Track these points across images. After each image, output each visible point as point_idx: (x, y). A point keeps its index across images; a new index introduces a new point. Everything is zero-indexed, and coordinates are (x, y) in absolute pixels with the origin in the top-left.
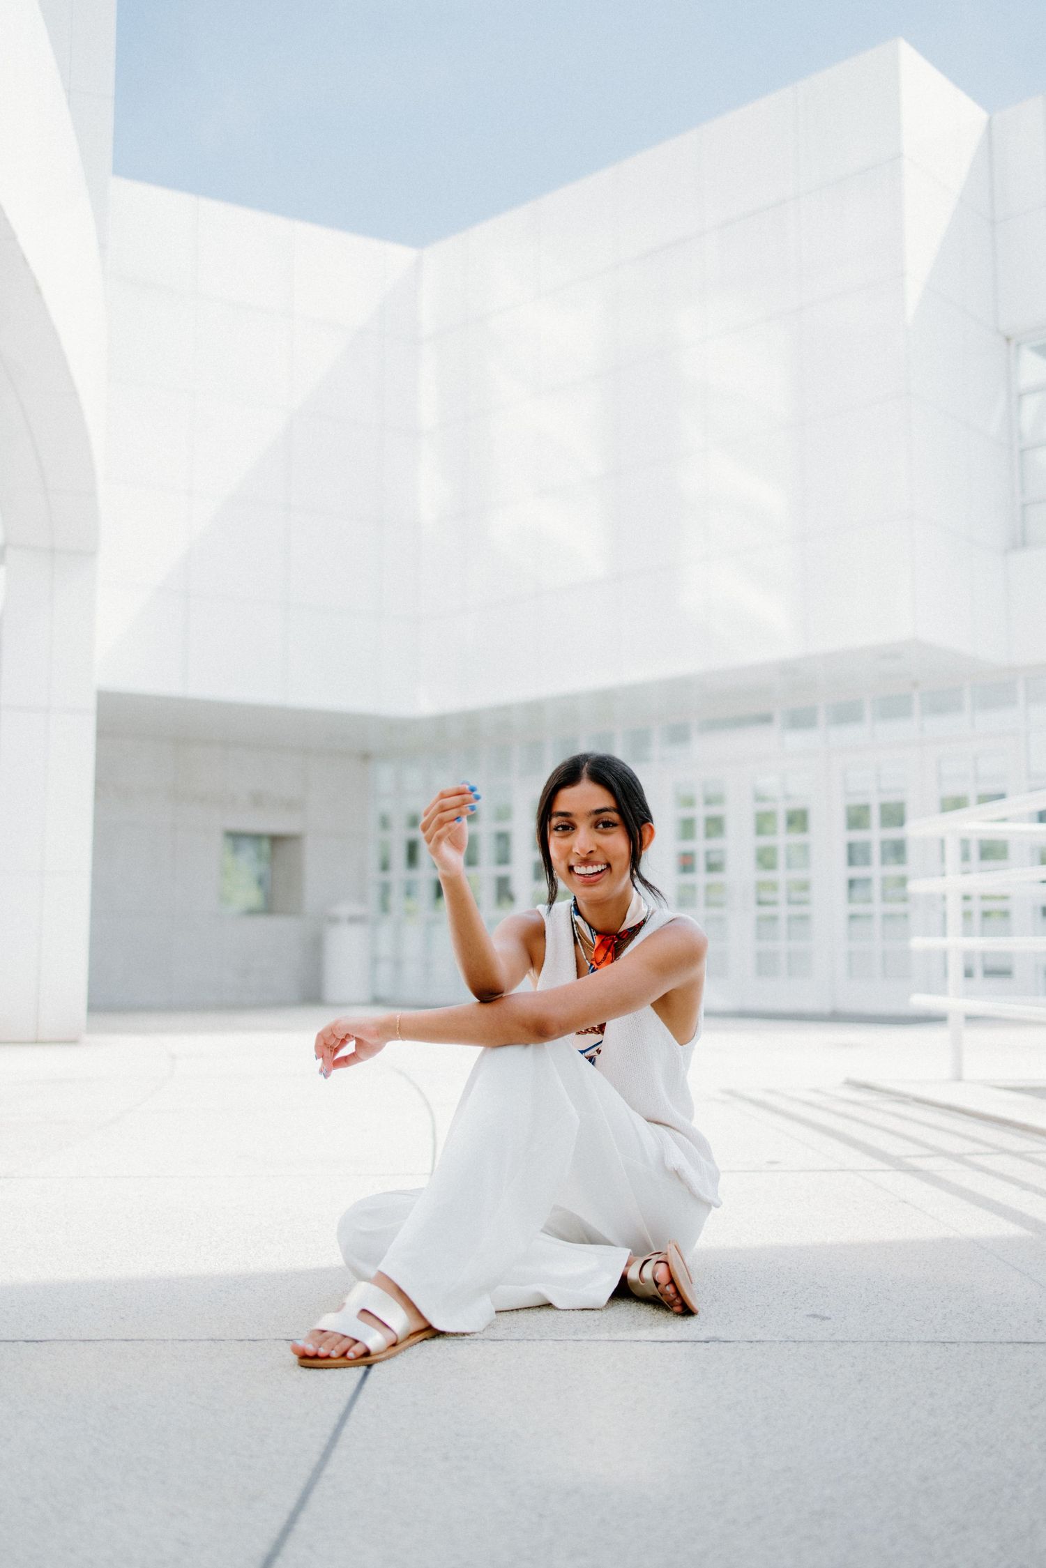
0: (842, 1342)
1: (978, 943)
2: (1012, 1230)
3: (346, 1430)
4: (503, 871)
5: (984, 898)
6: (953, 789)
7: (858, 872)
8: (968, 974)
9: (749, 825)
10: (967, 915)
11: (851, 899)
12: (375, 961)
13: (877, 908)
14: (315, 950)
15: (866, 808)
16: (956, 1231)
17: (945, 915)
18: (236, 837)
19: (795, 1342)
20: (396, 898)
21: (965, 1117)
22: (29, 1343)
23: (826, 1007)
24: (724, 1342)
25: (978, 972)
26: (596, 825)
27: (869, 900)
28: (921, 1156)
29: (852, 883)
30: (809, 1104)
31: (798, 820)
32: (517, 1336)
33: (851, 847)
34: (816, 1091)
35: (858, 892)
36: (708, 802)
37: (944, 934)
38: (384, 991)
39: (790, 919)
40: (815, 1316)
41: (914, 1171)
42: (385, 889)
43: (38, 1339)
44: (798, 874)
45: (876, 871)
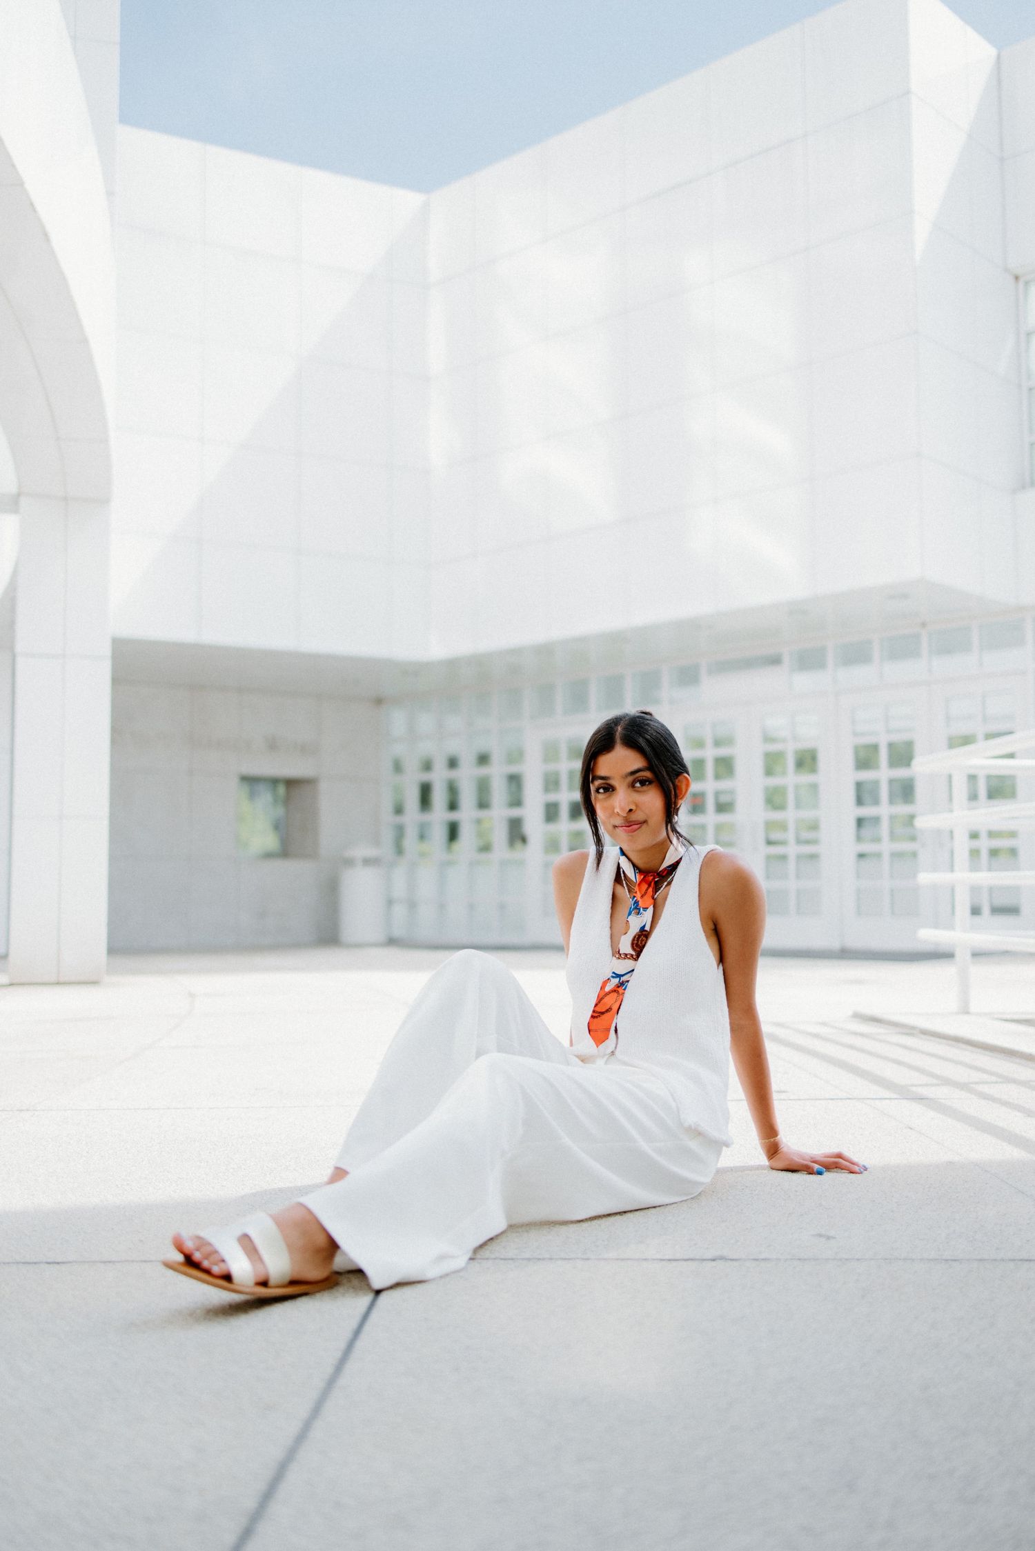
0: (847, 1260)
1: (984, 878)
2: (1015, 1154)
3: (359, 1344)
4: (515, 812)
5: (992, 834)
6: (962, 728)
7: (866, 811)
8: (976, 911)
9: (758, 765)
10: (975, 853)
11: (859, 839)
12: (390, 902)
13: (886, 847)
14: (331, 890)
15: (875, 748)
16: (960, 1156)
17: (952, 853)
18: (250, 781)
19: (800, 1259)
20: (410, 841)
21: (970, 1048)
22: (51, 1265)
23: (836, 945)
24: (731, 1260)
25: (986, 910)
26: (632, 785)
27: (877, 840)
28: (927, 1085)
29: (860, 822)
30: (816, 1036)
31: (807, 761)
32: (527, 1255)
33: (859, 786)
34: (824, 1024)
35: (867, 832)
36: (718, 743)
37: (952, 869)
38: (398, 932)
39: (799, 857)
40: (820, 1235)
41: (920, 1099)
42: (400, 831)
43: (60, 1260)
44: (807, 814)
45: (884, 810)
